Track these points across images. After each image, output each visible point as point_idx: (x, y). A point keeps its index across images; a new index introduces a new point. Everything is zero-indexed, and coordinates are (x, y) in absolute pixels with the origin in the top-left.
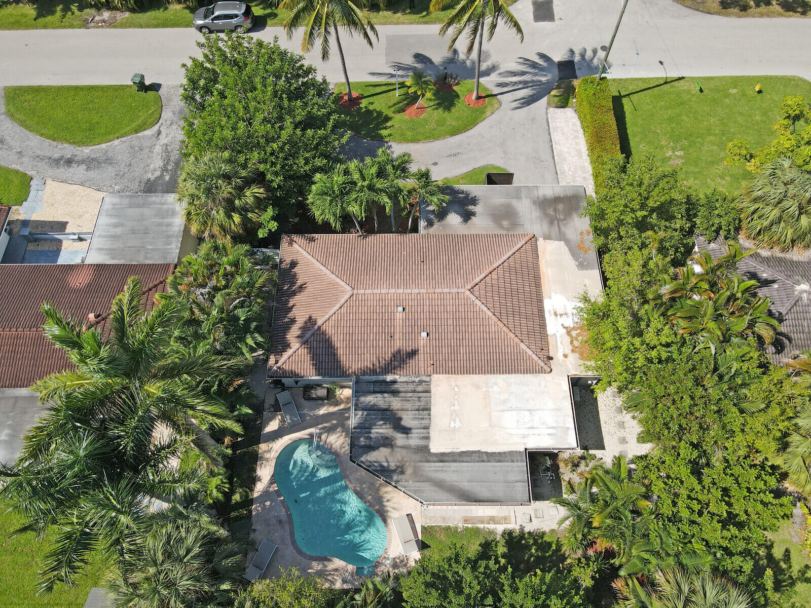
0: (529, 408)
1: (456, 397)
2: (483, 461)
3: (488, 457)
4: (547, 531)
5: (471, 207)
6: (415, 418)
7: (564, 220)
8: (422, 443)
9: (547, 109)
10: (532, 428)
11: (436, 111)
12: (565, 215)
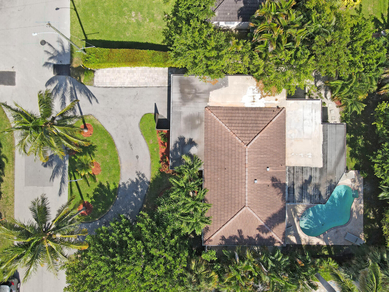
0: (303, 120)
1: (297, 154)
2: (327, 144)
3: (325, 141)
4: (340, 115)
5: (186, 141)
6: (306, 174)
7: (196, 89)
8: (318, 171)
9: (95, 87)
10: (312, 120)
11: (95, 155)
12: (193, 89)
